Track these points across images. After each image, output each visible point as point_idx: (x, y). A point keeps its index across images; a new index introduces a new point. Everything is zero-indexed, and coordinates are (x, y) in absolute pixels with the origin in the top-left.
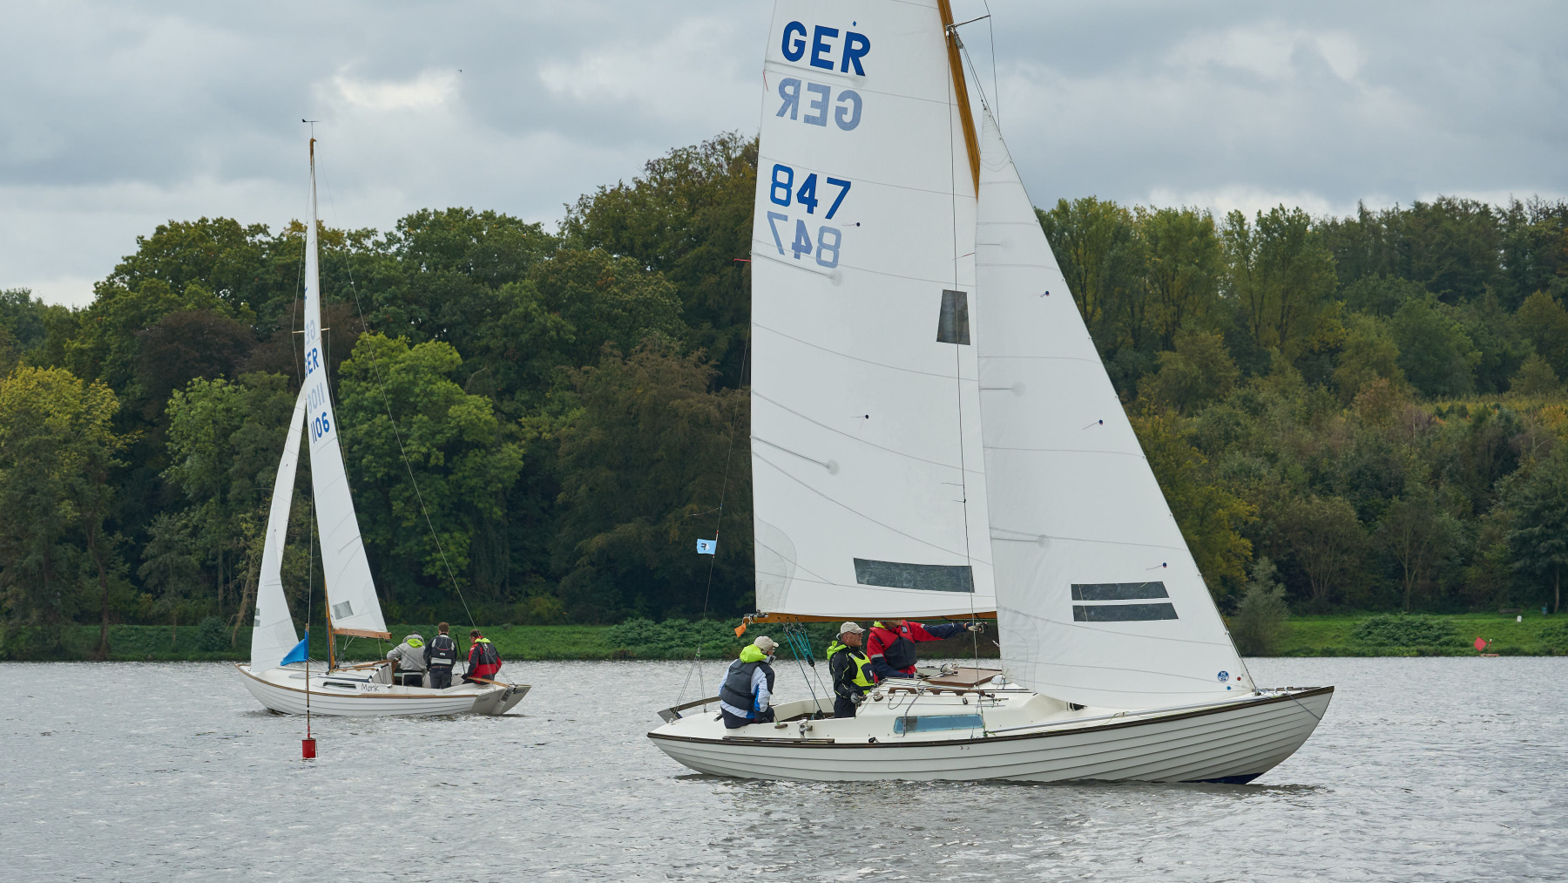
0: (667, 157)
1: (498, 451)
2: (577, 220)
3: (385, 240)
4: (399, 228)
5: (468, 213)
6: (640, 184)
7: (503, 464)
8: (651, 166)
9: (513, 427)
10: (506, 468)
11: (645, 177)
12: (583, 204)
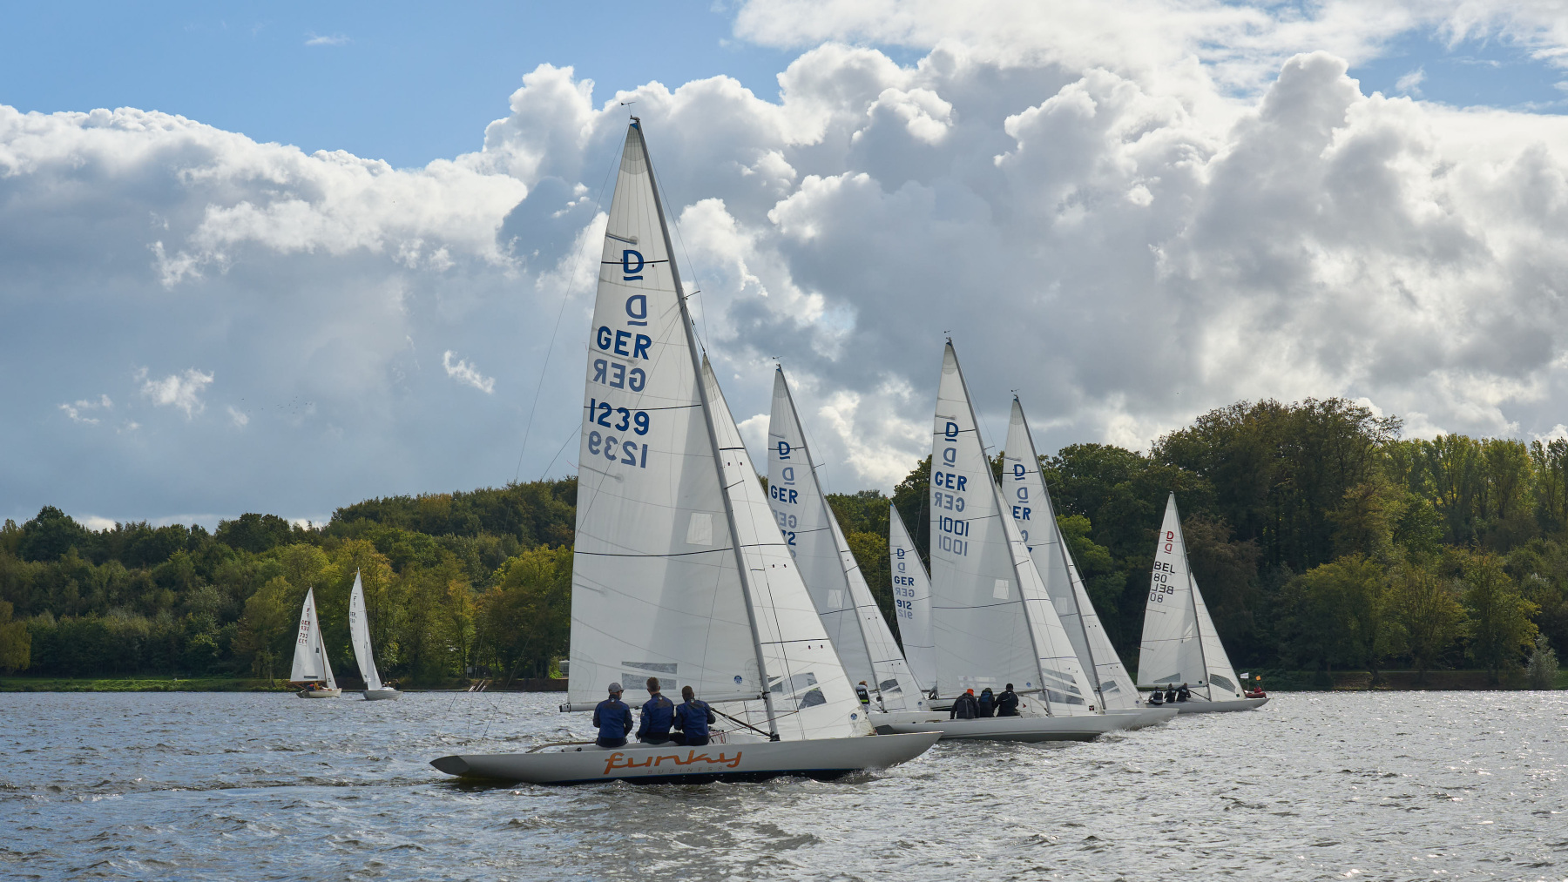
0: (1208, 414)
1: (1112, 576)
2: (1158, 449)
3: (1052, 461)
4: (1060, 455)
5: (1098, 446)
6: (1193, 429)
7: (1115, 583)
8: (1199, 420)
9: (1121, 562)
10: (1117, 585)
11: (1196, 425)
12: (1161, 441)
